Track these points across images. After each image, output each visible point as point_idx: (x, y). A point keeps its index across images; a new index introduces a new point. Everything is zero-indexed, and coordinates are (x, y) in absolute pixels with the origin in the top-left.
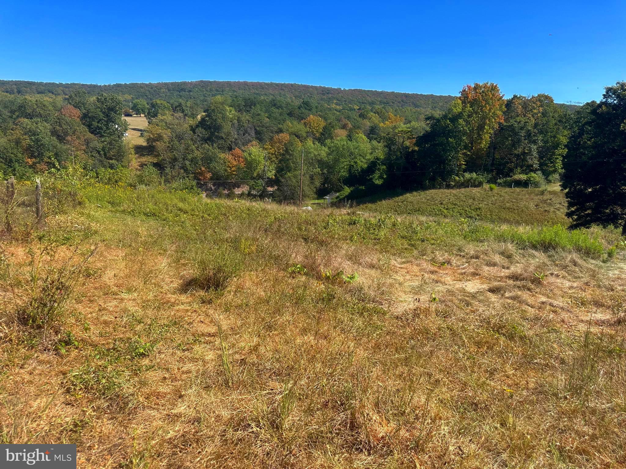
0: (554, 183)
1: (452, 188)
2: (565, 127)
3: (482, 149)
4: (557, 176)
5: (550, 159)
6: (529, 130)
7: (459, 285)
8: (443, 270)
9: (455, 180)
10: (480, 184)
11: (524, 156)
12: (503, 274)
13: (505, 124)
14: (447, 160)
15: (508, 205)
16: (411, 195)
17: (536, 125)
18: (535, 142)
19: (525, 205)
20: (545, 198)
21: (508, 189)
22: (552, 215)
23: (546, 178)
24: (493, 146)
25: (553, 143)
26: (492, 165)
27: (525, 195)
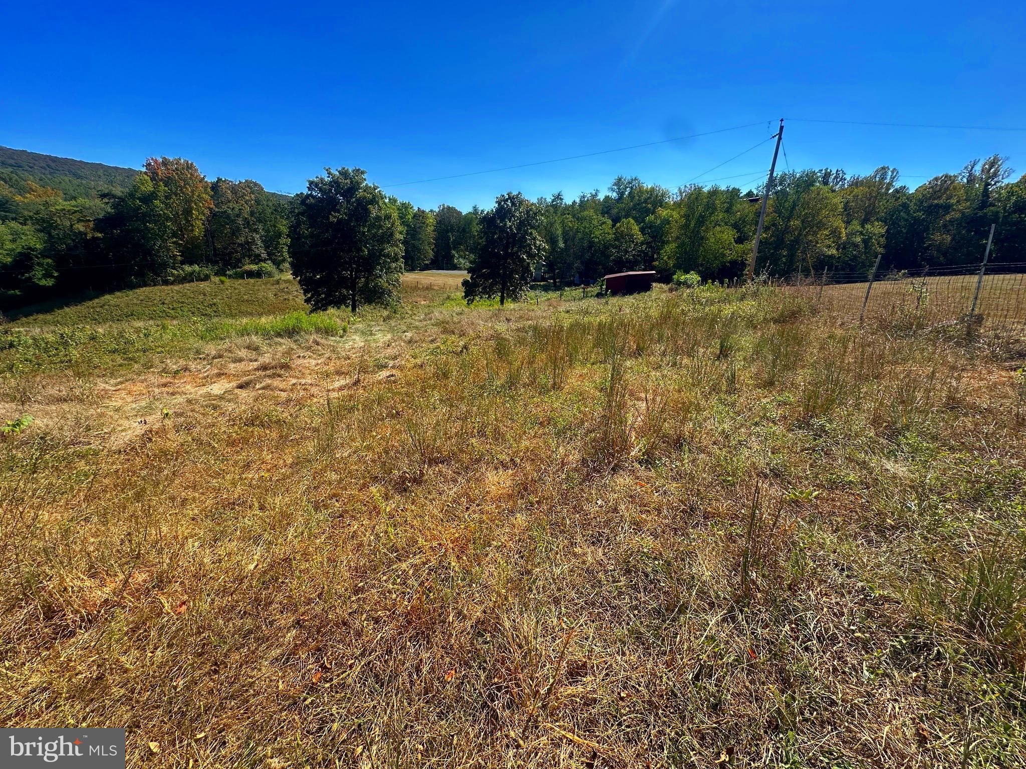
0: (286, 272)
1: (172, 283)
2: (282, 217)
3: (198, 238)
4: (287, 265)
5: (276, 249)
6: (246, 218)
7: (203, 391)
8: (180, 378)
9: (173, 275)
10: (206, 278)
11: (248, 245)
12: (251, 368)
13: (217, 210)
14: (153, 250)
15: (246, 297)
16: (112, 296)
17: (252, 214)
18: (256, 231)
19: (263, 296)
20: (282, 286)
21: (241, 281)
22: (292, 303)
23: (277, 268)
24: (210, 234)
25: (275, 232)
26: (215, 255)
27: (261, 286)
